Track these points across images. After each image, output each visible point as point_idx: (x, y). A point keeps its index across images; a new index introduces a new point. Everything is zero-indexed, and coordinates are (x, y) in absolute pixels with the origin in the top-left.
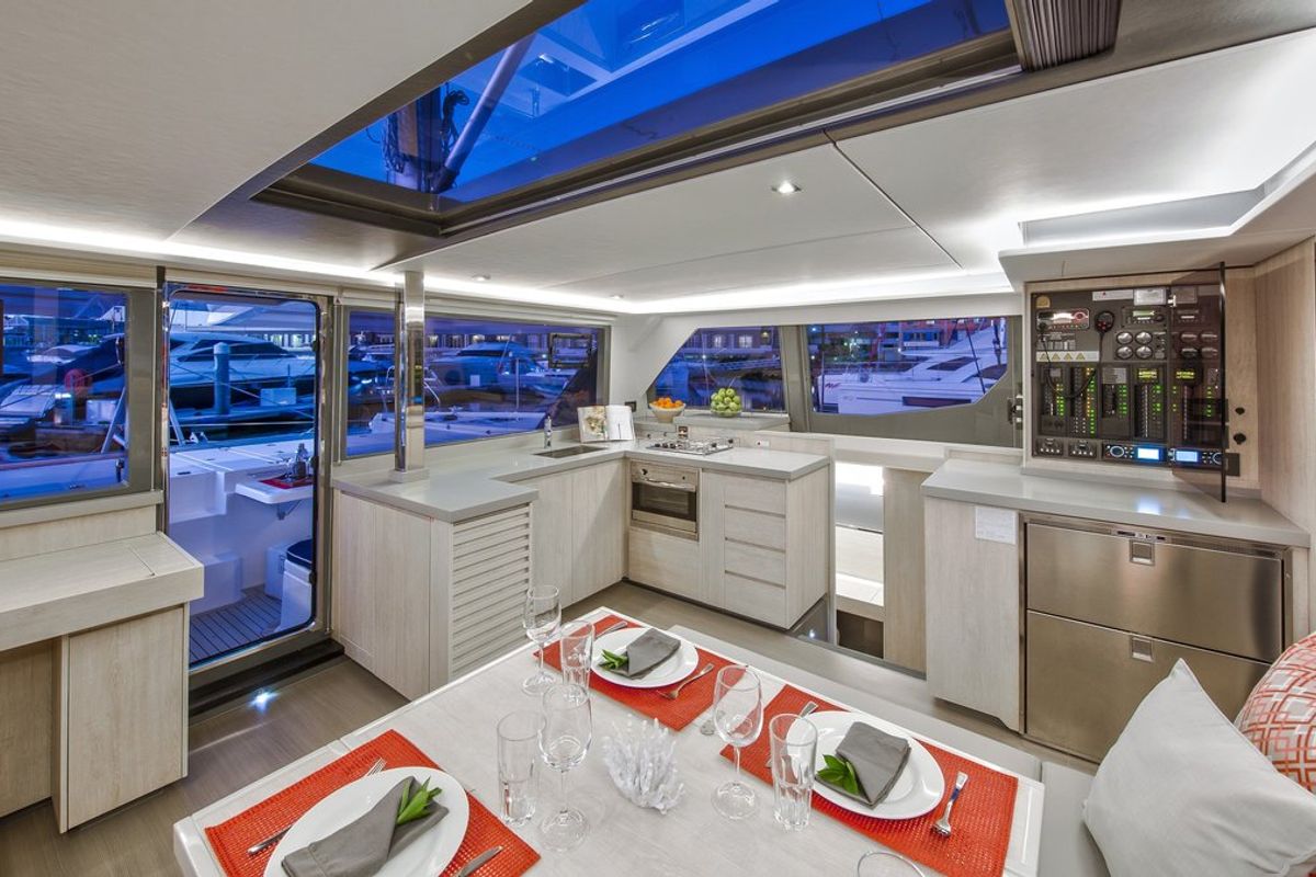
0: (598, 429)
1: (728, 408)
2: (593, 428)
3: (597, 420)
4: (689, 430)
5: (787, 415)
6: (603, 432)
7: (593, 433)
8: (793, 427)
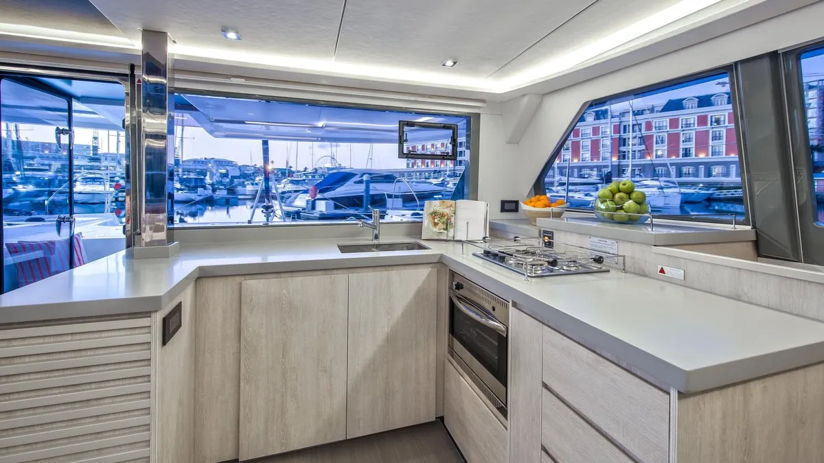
0: (441, 226)
1: (621, 208)
2: (436, 224)
3: (442, 215)
4: (555, 236)
5: (749, 228)
6: (446, 229)
7: (436, 230)
8: (761, 248)
